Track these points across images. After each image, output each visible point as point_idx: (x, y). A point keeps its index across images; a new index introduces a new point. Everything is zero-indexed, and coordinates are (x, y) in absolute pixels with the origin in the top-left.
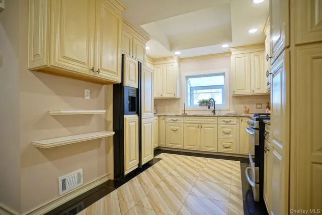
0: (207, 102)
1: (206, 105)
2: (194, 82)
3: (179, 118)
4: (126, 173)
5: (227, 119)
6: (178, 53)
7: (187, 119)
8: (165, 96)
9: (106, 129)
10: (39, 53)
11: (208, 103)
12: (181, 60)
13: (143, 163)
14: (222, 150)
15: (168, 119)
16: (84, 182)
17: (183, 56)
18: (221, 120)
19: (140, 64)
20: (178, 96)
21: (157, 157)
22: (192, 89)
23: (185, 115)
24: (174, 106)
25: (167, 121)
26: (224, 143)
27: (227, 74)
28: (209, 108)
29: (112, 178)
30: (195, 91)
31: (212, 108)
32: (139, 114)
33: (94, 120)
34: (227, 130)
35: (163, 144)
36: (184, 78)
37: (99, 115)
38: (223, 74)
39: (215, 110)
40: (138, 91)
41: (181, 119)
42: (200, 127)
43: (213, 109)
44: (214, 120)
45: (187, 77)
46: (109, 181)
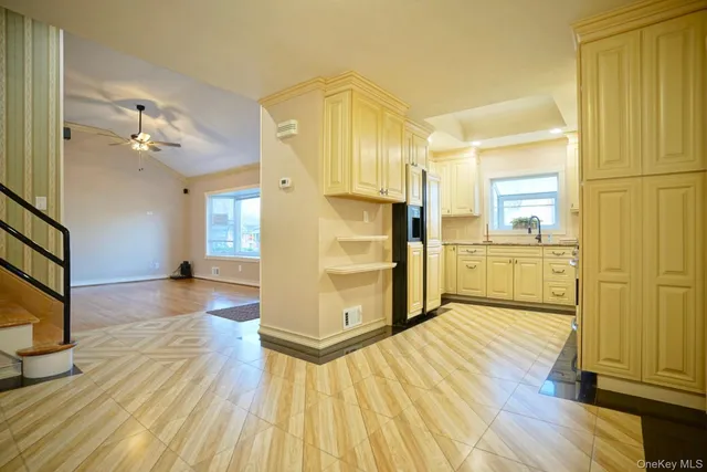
0: (526, 222)
1: (525, 227)
2: (505, 188)
3: (478, 249)
4: (409, 316)
5: (558, 250)
6: (477, 143)
7: (491, 250)
8: (456, 212)
9: (384, 260)
10: (339, 180)
11: (527, 224)
12: (480, 152)
13: (428, 309)
14: (550, 299)
15: (461, 250)
16: (363, 321)
17: (484, 147)
18: (548, 251)
19: (424, 173)
20: (476, 213)
21: (445, 306)
22: (501, 199)
23: (489, 244)
24: (470, 229)
25: (460, 253)
26: (554, 289)
27: (562, 175)
28: (530, 232)
29: (390, 323)
30: (506, 203)
31: (535, 232)
32: (424, 240)
33: (372, 249)
34: (558, 268)
35: (452, 290)
36: (486, 184)
37: (376, 242)
38: (556, 174)
39: (540, 236)
40: (422, 210)
41: (482, 250)
42: (513, 262)
43: (537, 233)
44: (538, 251)
45: (492, 180)
46: (387, 326)
